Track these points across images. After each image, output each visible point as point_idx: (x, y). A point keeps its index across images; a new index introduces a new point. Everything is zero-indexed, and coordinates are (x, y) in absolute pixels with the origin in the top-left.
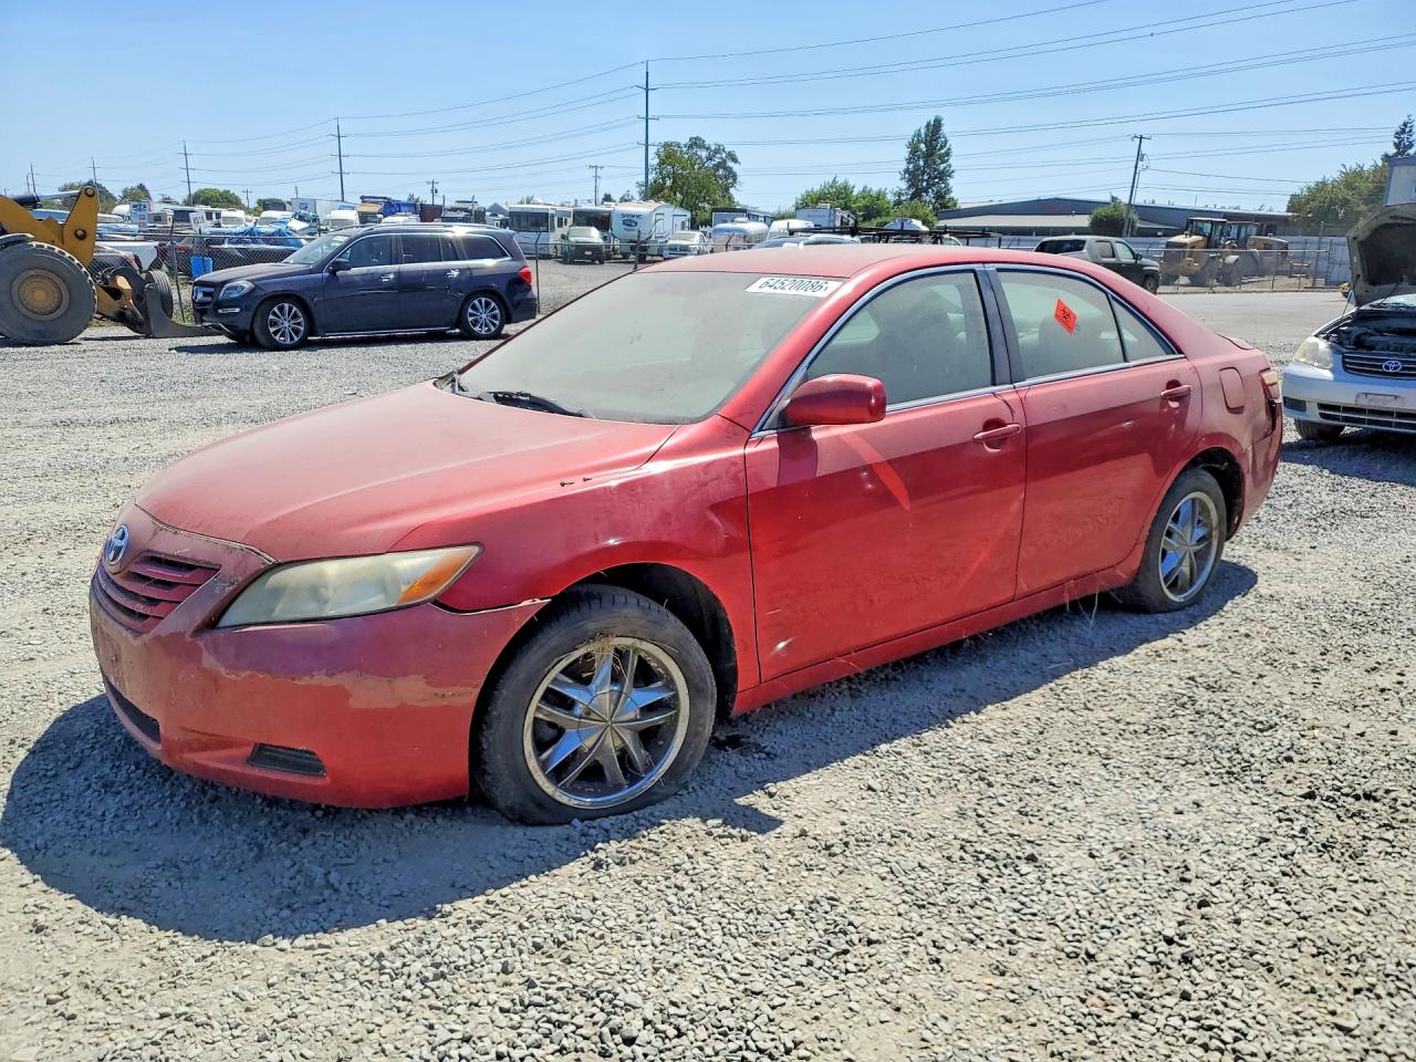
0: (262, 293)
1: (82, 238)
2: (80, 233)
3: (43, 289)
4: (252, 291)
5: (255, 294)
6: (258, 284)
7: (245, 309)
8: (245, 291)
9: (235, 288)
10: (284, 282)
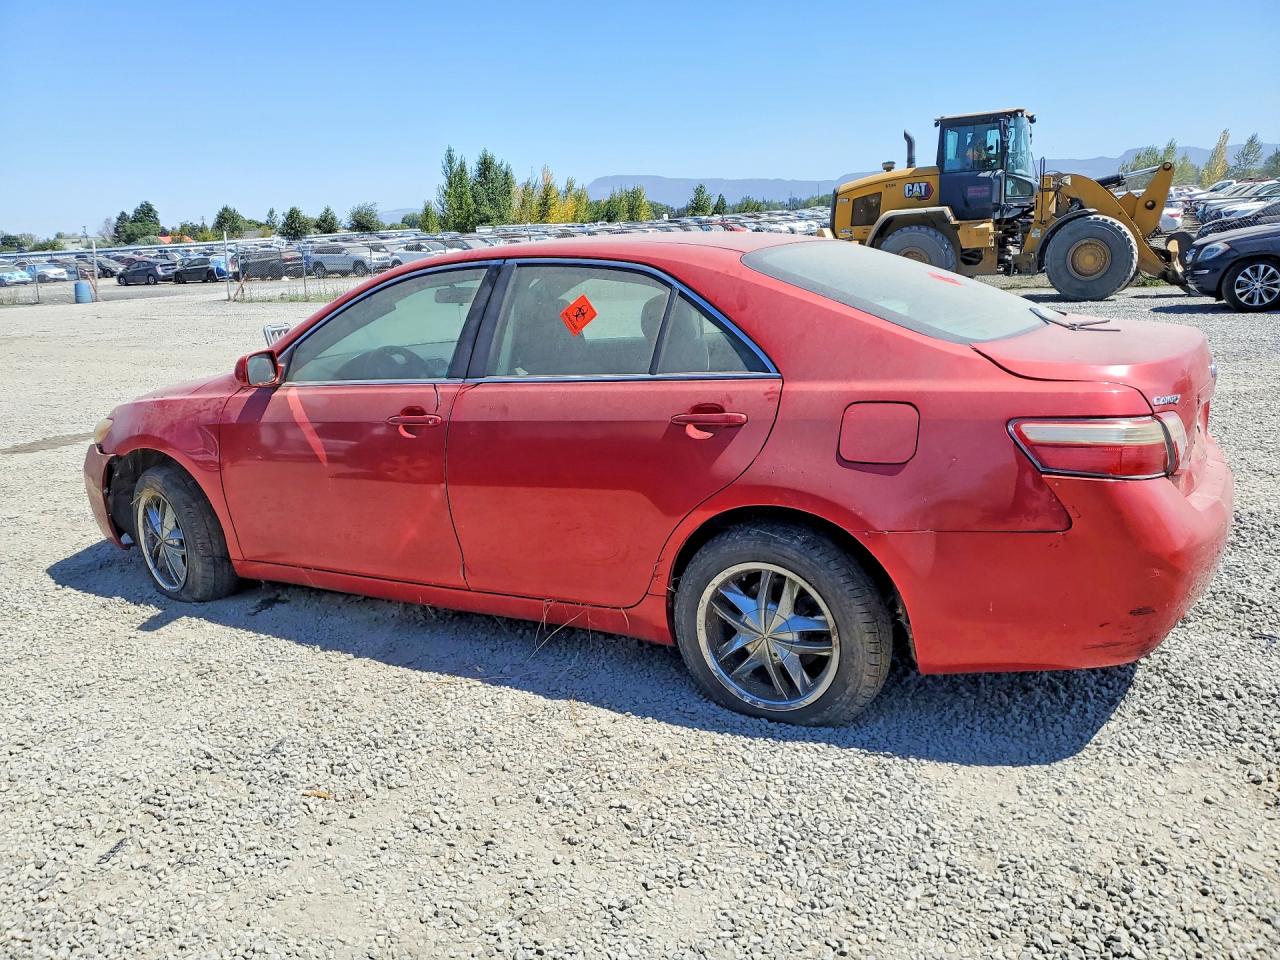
0: (1236, 254)
1: (1151, 208)
2: (1150, 203)
3: (1092, 254)
4: (1226, 253)
5: (1228, 256)
6: (1233, 245)
7: (1215, 270)
8: (1220, 252)
9: (1211, 250)
10: (1264, 243)
